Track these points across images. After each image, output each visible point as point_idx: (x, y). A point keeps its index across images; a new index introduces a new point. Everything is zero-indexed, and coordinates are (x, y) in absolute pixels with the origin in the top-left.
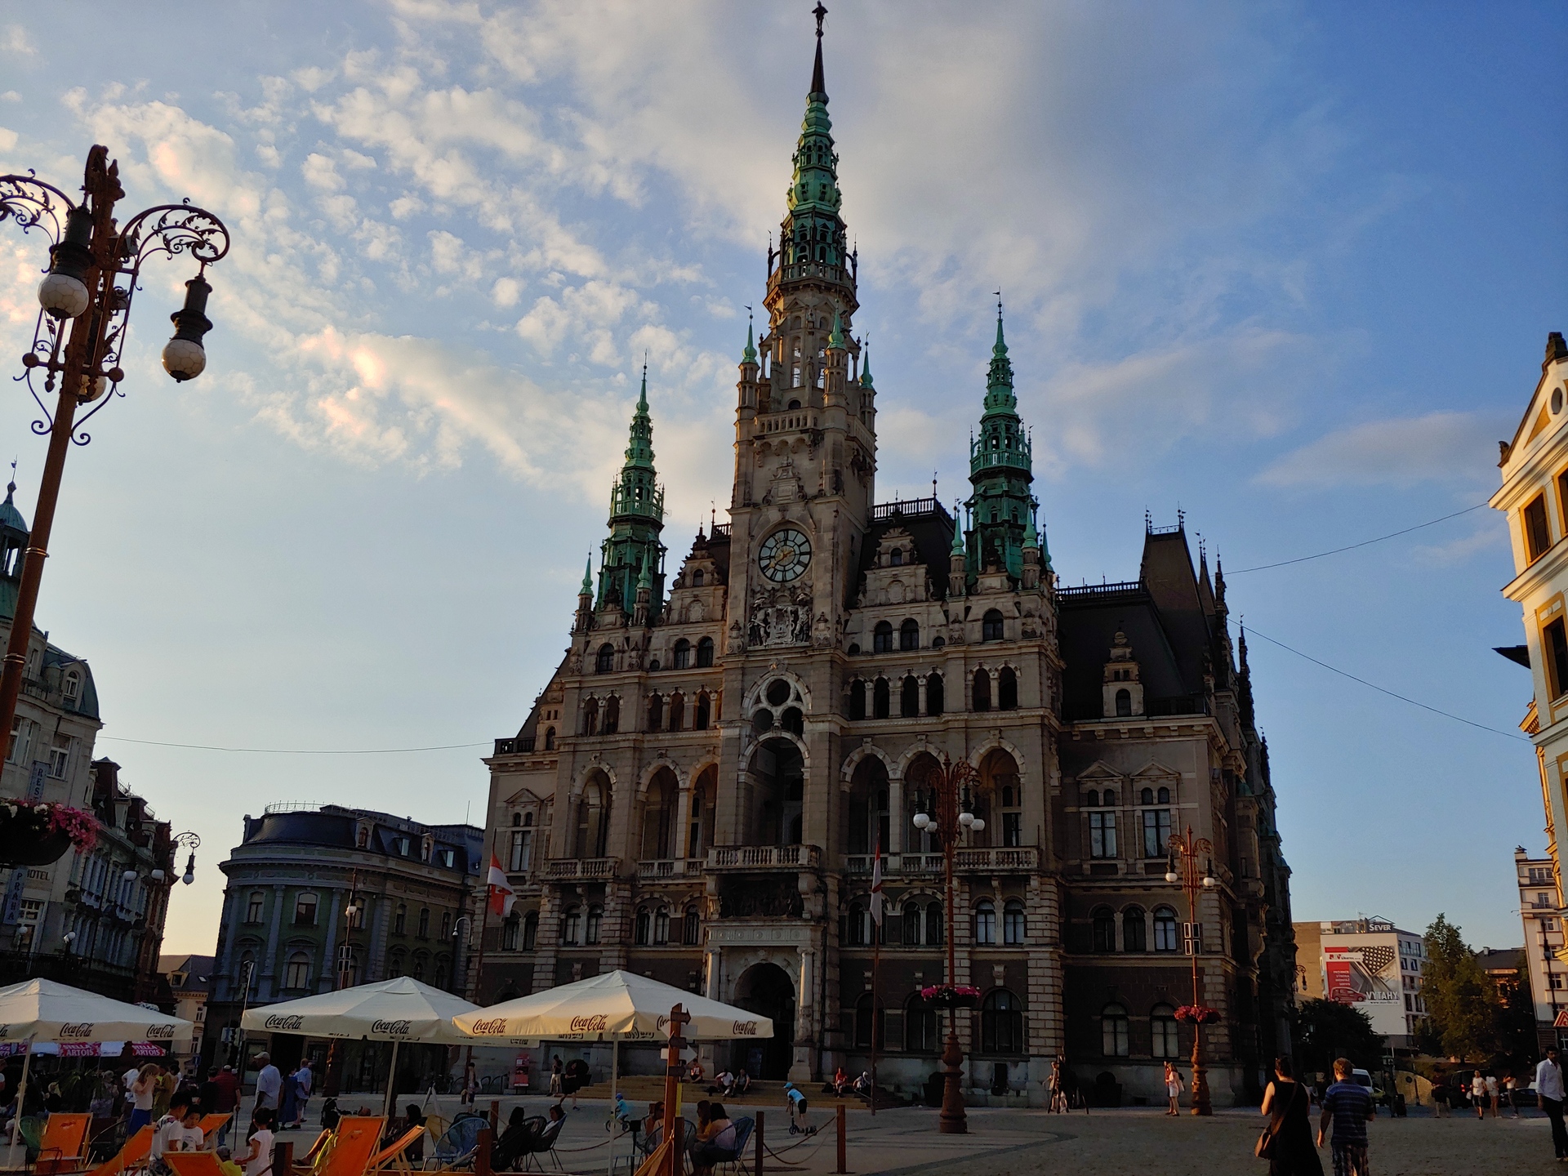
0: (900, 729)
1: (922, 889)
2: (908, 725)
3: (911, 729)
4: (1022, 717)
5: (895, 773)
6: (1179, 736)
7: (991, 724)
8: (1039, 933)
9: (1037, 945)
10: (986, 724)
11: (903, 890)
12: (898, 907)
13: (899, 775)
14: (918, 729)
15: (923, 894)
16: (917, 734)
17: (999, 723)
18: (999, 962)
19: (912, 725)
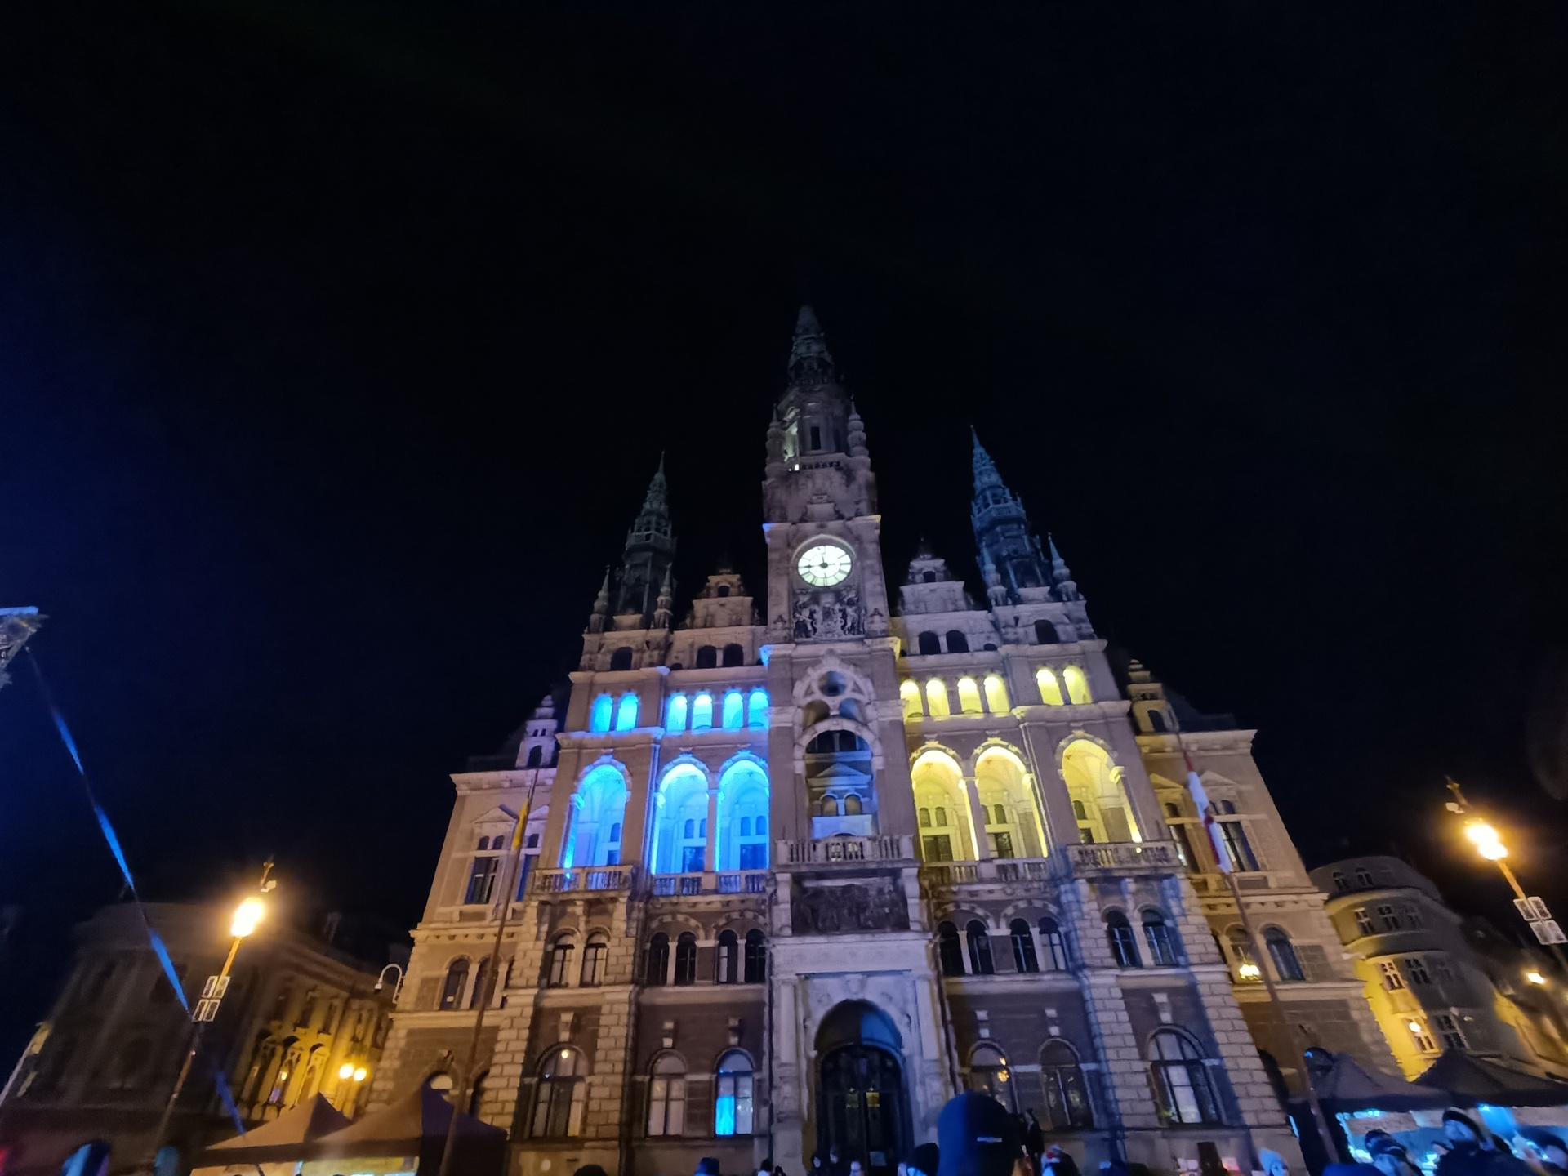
9: (1202, 964)
15: (1031, 907)
18: (1158, 990)
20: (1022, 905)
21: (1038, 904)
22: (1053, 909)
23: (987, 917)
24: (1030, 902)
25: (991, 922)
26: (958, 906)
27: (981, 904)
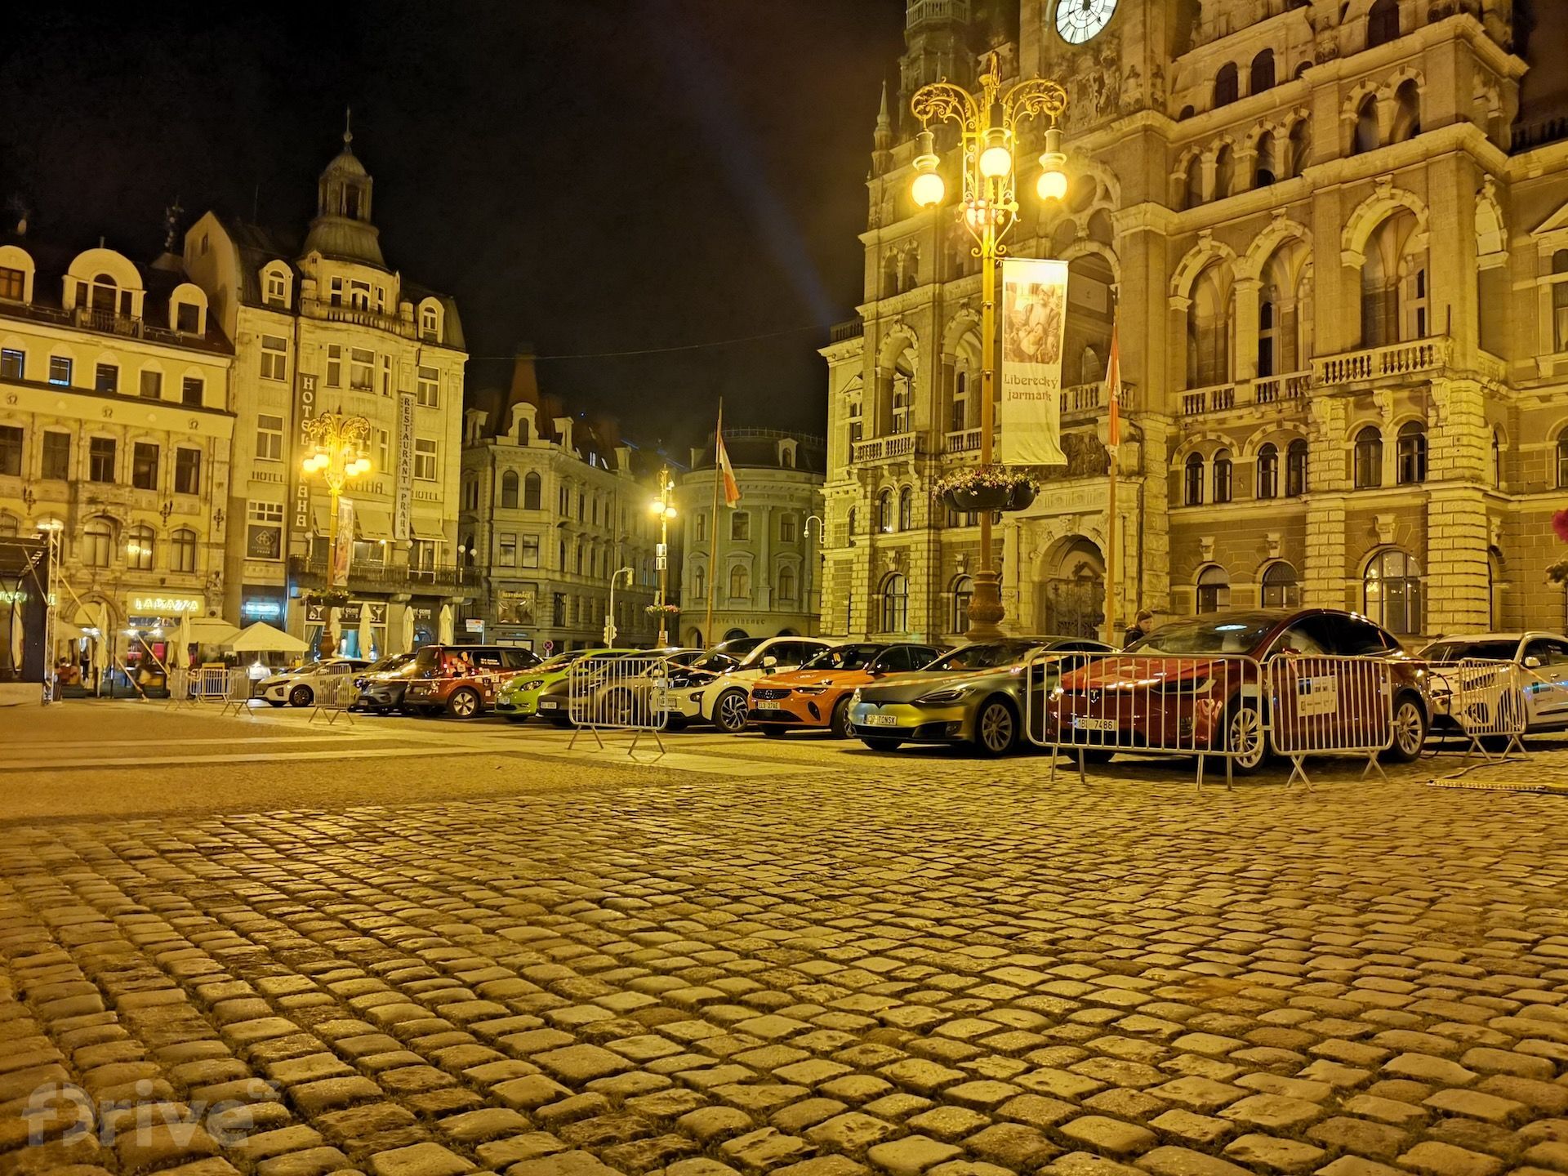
0: (1249, 207)
2: (1260, 199)
3: (1264, 203)
7: (1379, 167)
8: (1448, 463)
9: (1443, 481)
10: (1369, 169)
12: (1248, 451)
14: (1274, 200)
15: (1281, 429)
16: (1272, 207)
17: (1391, 163)
18: (1386, 510)
19: (1266, 196)
20: (1271, 428)
21: (1289, 425)
22: (1303, 429)
23: (1231, 445)
24: (1279, 424)
25: (1235, 451)
26: (1204, 436)
27: (1229, 432)
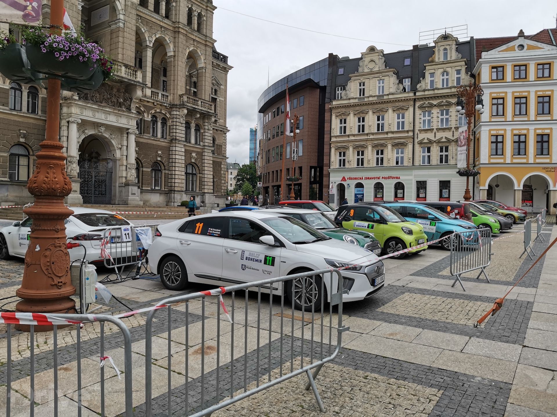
0: (154, 20)
1: (161, 110)
2: (158, 19)
3: (158, 22)
4: (206, 41)
5: (150, 43)
6: (221, 70)
7: (194, 38)
8: (209, 141)
9: (208, 146)
10: (192, 37)
11: (152, 108)
12: (150, 116)
13: (151, 45)
14: (161, 24)
15: (160, 113)
16: (162, 27)
17: (197, 39)
18: (194, 152)
19: (159, 20)
21: (163, 112)
22: (168, 115)
23: (144, 112)
25: (146, 115)
27: (145, 106)
